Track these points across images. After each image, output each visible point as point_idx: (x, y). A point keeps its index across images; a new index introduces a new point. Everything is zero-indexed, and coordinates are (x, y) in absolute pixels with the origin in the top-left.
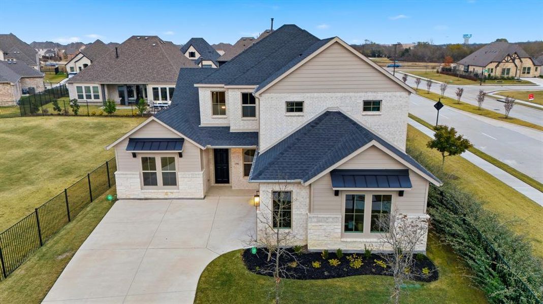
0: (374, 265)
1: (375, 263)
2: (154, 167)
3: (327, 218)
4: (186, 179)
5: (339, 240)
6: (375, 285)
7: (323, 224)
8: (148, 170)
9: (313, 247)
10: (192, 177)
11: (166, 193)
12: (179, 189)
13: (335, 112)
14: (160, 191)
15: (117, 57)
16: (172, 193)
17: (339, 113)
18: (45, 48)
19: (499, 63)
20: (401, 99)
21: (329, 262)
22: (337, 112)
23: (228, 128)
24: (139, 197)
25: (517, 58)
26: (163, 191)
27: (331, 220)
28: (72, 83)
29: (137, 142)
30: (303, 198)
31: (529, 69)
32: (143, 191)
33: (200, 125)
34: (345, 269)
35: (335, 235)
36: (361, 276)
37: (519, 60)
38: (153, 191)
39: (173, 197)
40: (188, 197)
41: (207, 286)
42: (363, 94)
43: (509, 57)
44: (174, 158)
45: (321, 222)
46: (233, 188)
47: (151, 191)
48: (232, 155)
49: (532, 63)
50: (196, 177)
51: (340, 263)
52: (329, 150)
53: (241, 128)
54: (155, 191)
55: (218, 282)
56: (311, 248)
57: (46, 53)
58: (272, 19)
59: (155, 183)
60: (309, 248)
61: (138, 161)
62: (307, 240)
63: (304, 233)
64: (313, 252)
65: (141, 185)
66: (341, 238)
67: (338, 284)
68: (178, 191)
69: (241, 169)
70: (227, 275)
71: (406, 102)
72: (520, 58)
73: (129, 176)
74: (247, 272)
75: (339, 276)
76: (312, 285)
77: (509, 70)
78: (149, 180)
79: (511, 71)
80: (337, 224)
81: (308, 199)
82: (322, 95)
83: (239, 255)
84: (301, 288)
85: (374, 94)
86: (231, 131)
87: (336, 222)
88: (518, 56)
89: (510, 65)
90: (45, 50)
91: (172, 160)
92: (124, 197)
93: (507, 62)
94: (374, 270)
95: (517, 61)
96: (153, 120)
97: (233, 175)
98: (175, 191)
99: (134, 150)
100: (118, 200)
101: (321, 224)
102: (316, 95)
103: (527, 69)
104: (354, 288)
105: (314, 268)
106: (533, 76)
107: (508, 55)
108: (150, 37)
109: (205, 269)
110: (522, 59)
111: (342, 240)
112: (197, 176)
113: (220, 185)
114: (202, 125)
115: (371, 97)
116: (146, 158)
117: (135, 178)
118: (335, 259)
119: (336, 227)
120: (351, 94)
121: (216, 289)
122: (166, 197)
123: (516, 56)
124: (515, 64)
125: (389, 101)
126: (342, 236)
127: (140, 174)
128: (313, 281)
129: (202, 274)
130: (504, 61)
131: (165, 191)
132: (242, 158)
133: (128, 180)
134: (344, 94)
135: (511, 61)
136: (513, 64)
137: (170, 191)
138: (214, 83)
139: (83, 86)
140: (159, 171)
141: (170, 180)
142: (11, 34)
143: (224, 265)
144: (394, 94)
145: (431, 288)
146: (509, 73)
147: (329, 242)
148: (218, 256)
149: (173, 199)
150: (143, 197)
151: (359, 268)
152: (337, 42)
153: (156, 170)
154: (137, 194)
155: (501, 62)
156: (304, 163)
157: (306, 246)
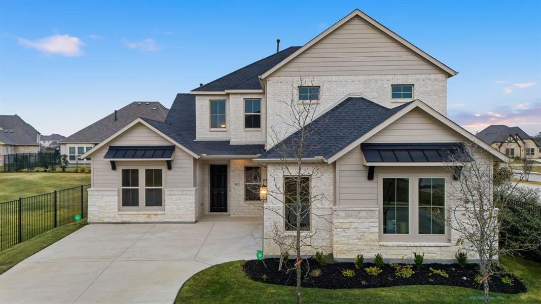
0: (430, 274)
1: (432, 272)
2: (136, 183)
3: (359, 211)
4: (174, 197)
5: (377, 243)
6: (439, 295)
7: (354, 220)
8: (129, 186)
9: (340, 256)
10: (181, 195)
11: (149, 215)
12: (164, 211)
13: (358, 98)
14: (141, 213)
15: (116, 120)
16: (156, 215)
17: (363, 99)
18: (51, 140)
19: (502, 143)
20: (436, 83)
21: (366, 271)
22: (360, 98)
23: (229, 142)
24: (114, 221)
25: (519, 139)
26: (146, 212)
27: (363, 214)
28: (65, 144)
29: (118, 150)
30: (325, 185)
31: (533, 150)
32: (120, 212)
33: (195, 139)
34: (389, 278)
35: (372, 236)
36: (415, 286)
37: (521, 141)
38: (132, 213)
39: (157, 220)
40: (175, 220)
41: (191, 295)
42: (390, 77)
43: (511, 138)
44: (161, 170)
45: (350, 216)
46: (232, 216)
47: (130, 214)
48: (231, 174)
49: (535, 145)
50: (187, 195)
51: (381, 271)
52: (355, 130)
53: (243, 140)
54: (135, 213)
55: (208, 290)
56: (338, 257)
57: (51, 144)
58: (278, 41)
59: (135, 203)
60: (334, 257)
61: (118, 175)
62: (331, 247)
63: (327, 236)
64: (341, 263)
65: (119, 204)
66: (379, 241)
67: (383, 293)
68: (163, 212)
69: (241, 192)
70: (221, 284)
71: (443, 87)
72: (521, 140)
73: (104, 193)
74: (250, 281)
75: (384, 285)
76: (346, 295)
77: (513, 150)
78: (129, 199)
79: (515, 151)
80: (373, 220)
81: (332, 188)
82: (341, 78)
83: (239, 265)
84: (331, 298)
85: (404, 77)
86: (231, 144)
87: (372, 218)
88: (519, 137)
89: (513, 146)
90: (51, 142)
91: (159, 173)
92: (96, 220)
93: (510, 142)
94: (431, 280)
95: (520, 142)
96: (139, 123)
97: (232, 199)
98: (160, 212)
99: (113, 158)
100: (88, 224)
101: (350, 220)
102: (334, 78)
103: (530, 150)
104: (410, 297)
105: (345, 277)
106: (538, 157)
107: (510, 136)
108: (150, 103)
109: (191, 278)
110: (524, 140)
111: (381, 243)
112: (189, 193)
113: (215, 213)
114: (198, 139)
115: (401, 80)
116: (128, 171)
117: (112, 195)
118: (373, 267)
119: (371, 224)
120: (377, 77)
121: (205, 298)
122: (148, 220)
123: (518, 137)
124: (518, 144)
125: (423, 85)
126: (380, 239)
127: (118, 191)
128: (347, 291)
129: (185, 283)
130: (506, 141)
131: (148, 213)
132: (243, 177)
133: (104, 198)
134: (368, 77)
135: (514, 141)
136: (516, 144)
137: (154, 214)
138: (213, 91)
139: (76, 146)
140: (142, 187)
141: (155, 199)
142: (16, 115)
143: (217, 274)
144: (429, 76)
145: (522, 300)
146: (513, 153)
147: (363, 247)
148: (210, 266)
149: (157, 223)
150: (120, 221)
151: (409, 277)
152: (357, 15)
153: (138, 186)
154: (113, 216)
155: (504, 142)
156: (324, 142)
157: (331, 255)
